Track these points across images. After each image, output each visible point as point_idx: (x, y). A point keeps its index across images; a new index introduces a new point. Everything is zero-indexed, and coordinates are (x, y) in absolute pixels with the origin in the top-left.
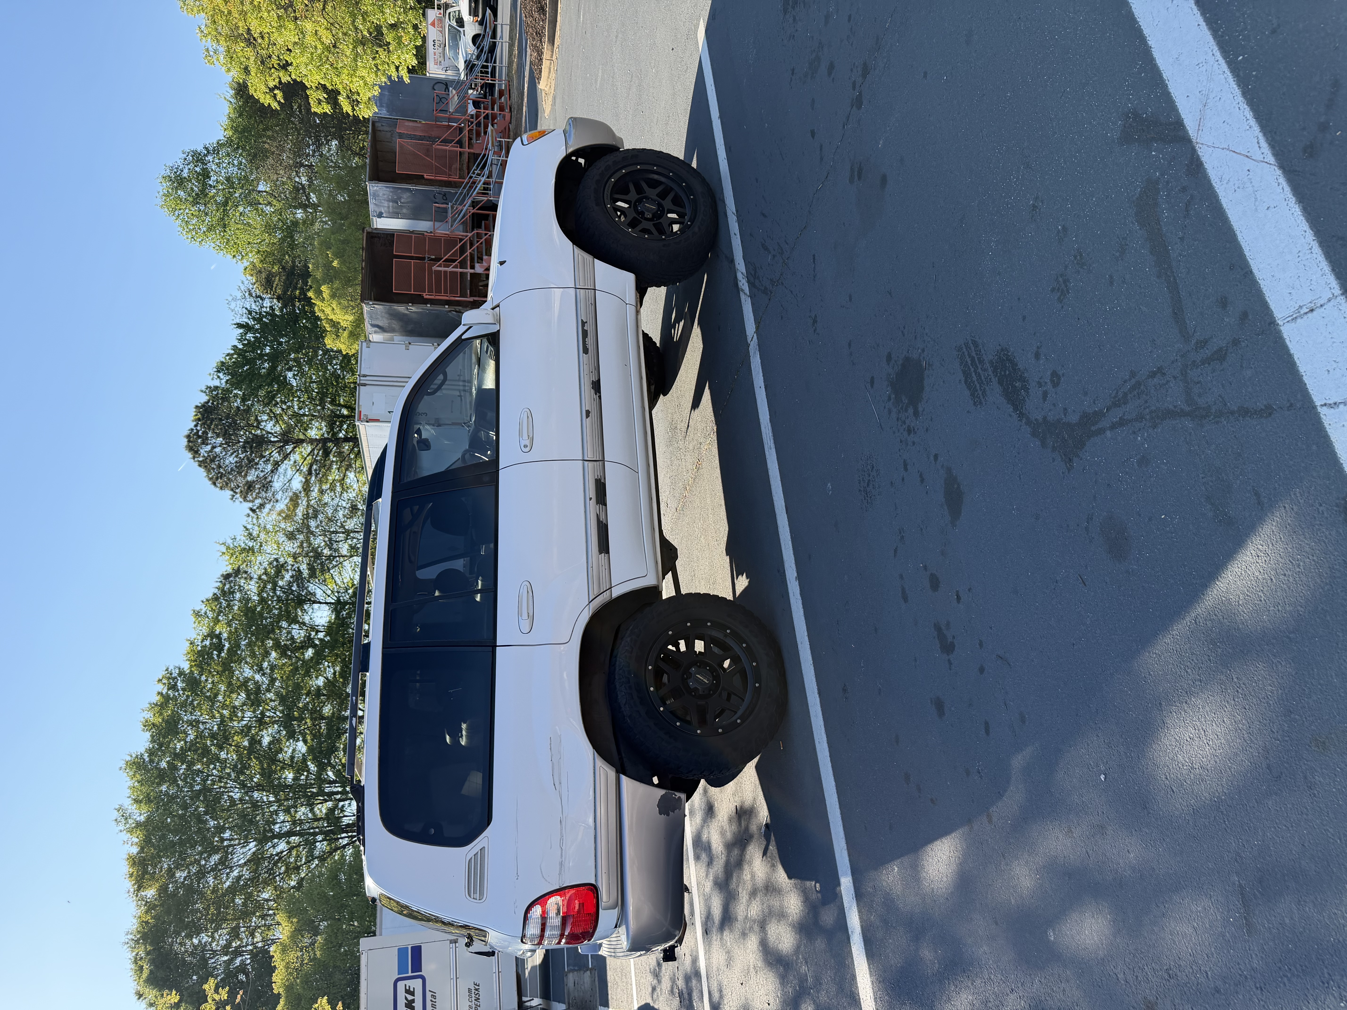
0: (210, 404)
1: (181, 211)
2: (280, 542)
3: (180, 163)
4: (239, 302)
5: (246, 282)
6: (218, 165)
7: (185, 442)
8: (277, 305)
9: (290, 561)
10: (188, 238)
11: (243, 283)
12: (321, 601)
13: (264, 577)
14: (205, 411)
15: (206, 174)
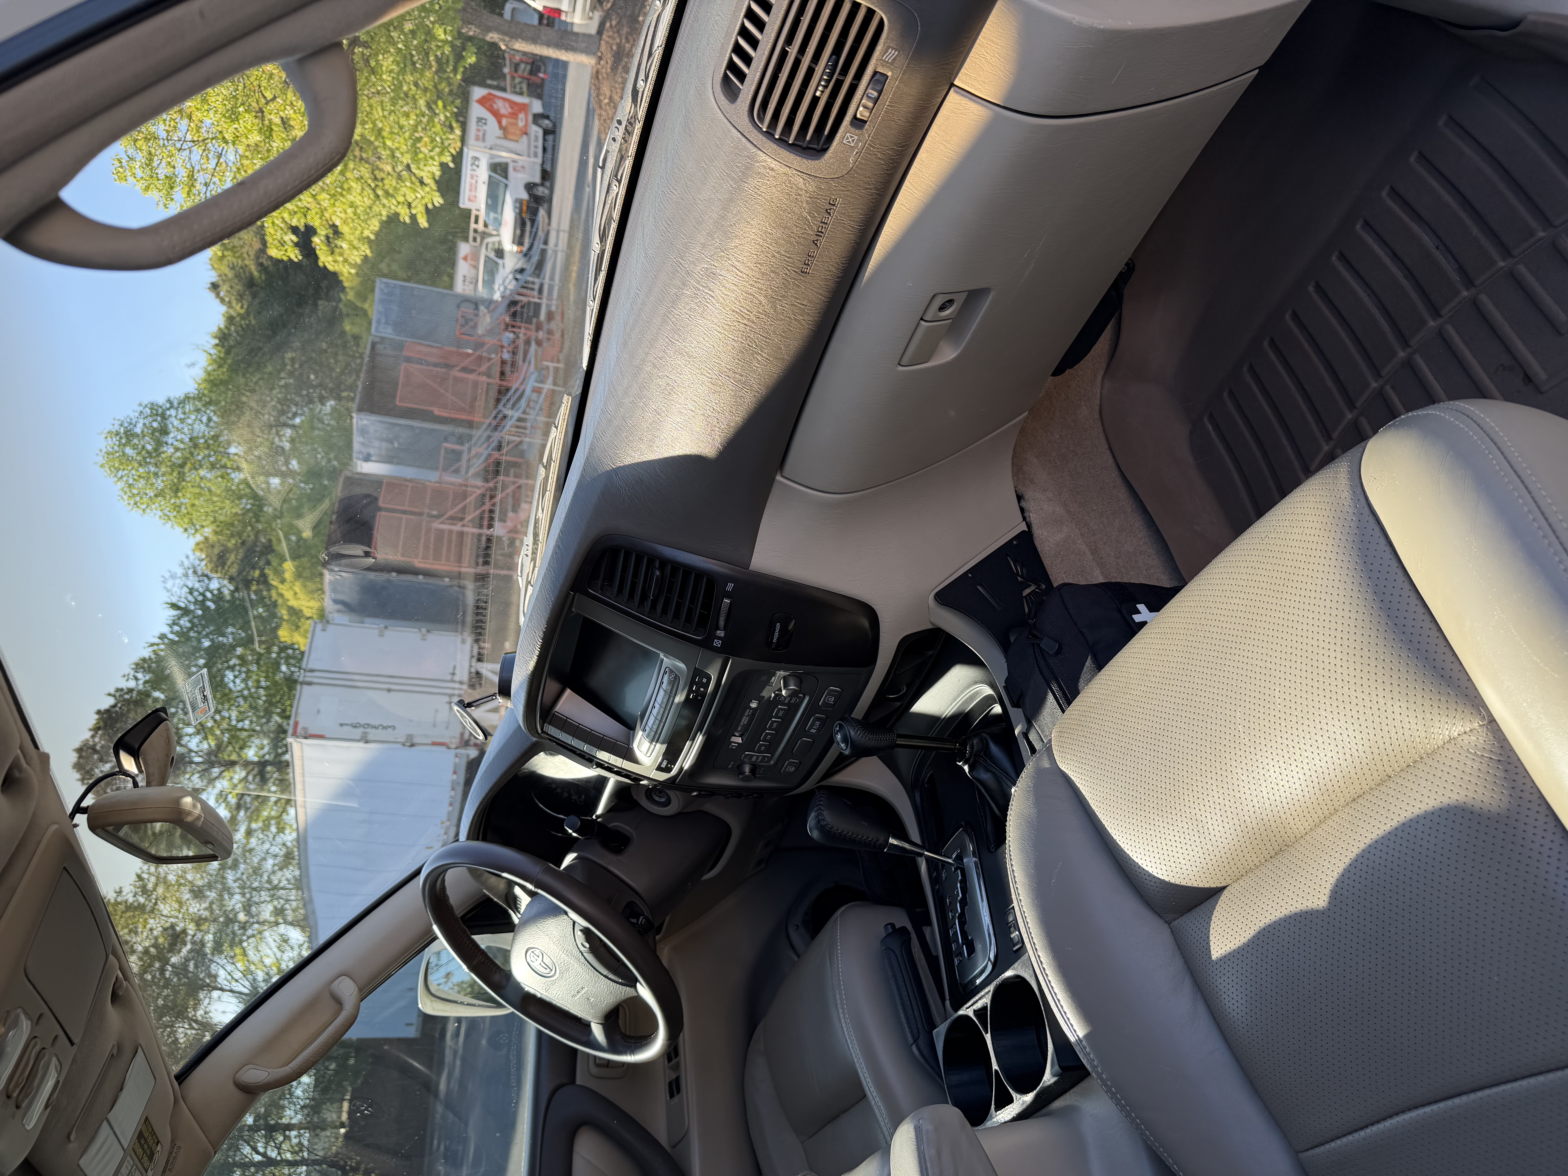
0: (117, 709)
1: (126, 472)
2: (184, 899)
3: (134, 415)
4: (178, 581)
5: (192, 557)
6: (182, 421)
7: (73, 757)
8: (228, 588)
9: (191, 928)
10: (129, 504)
11: (187, 557)
12: (225, 987)
13: (152, 950)
14: (110, 717)
15: (164, 431)
